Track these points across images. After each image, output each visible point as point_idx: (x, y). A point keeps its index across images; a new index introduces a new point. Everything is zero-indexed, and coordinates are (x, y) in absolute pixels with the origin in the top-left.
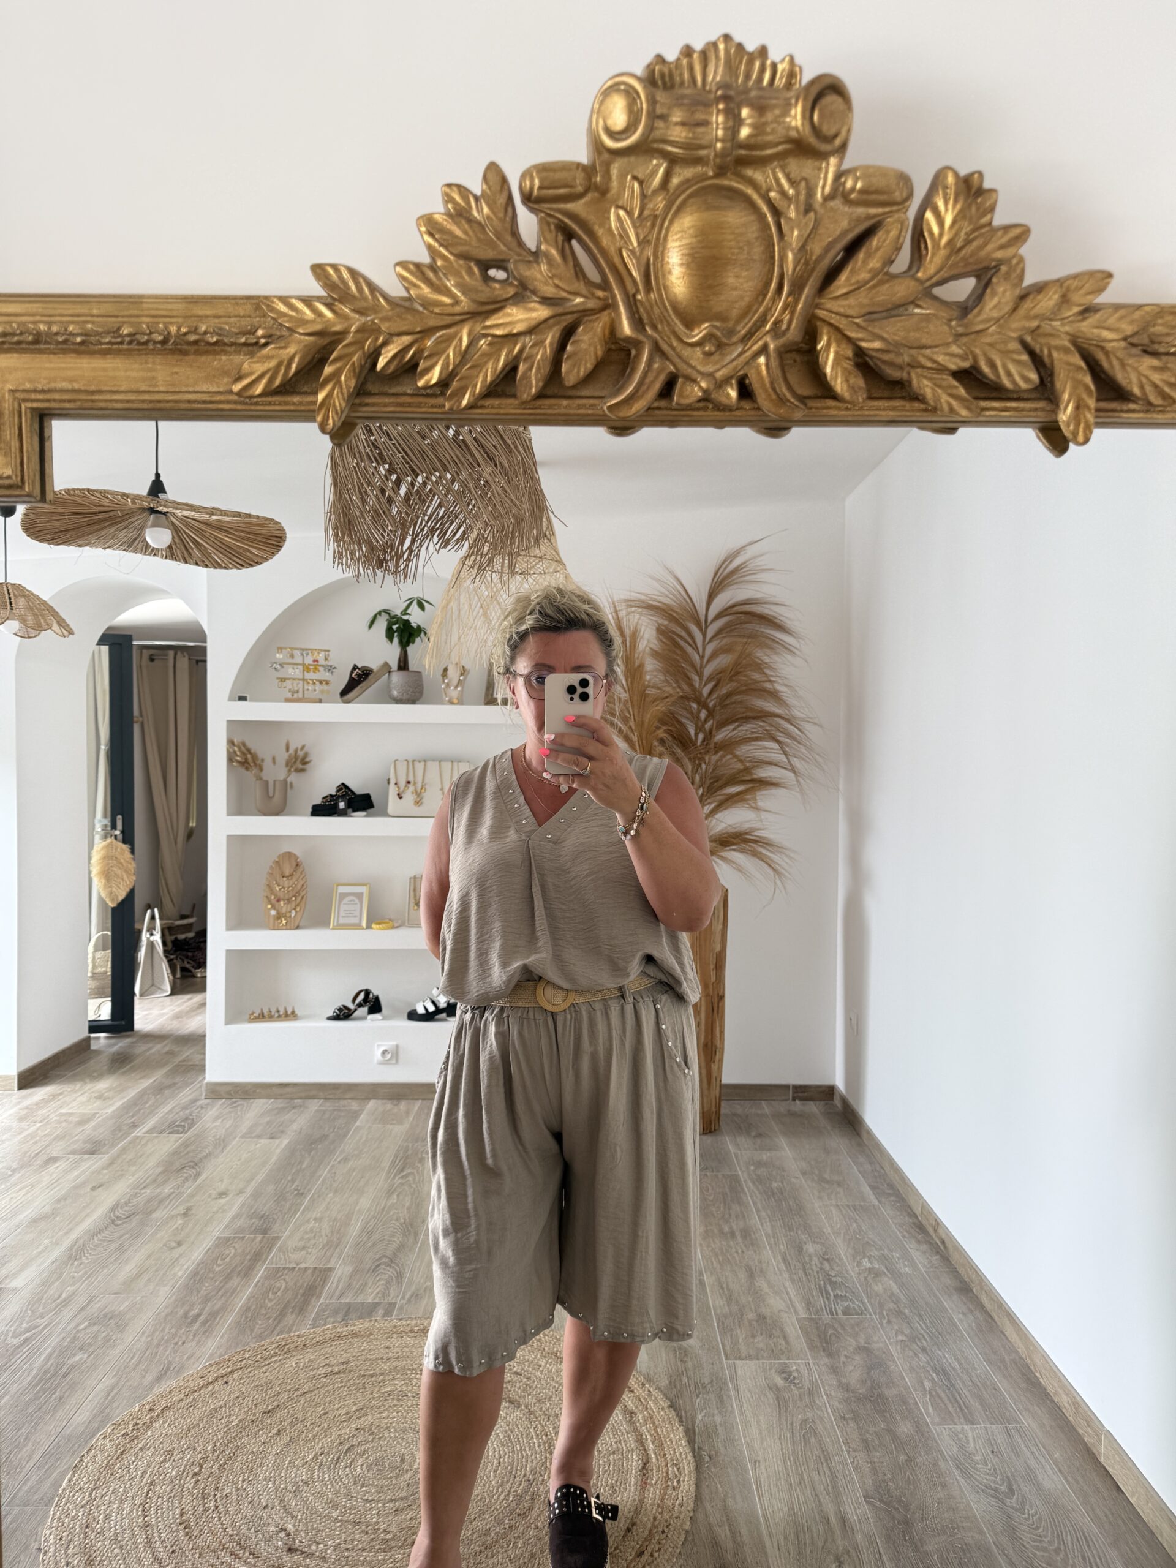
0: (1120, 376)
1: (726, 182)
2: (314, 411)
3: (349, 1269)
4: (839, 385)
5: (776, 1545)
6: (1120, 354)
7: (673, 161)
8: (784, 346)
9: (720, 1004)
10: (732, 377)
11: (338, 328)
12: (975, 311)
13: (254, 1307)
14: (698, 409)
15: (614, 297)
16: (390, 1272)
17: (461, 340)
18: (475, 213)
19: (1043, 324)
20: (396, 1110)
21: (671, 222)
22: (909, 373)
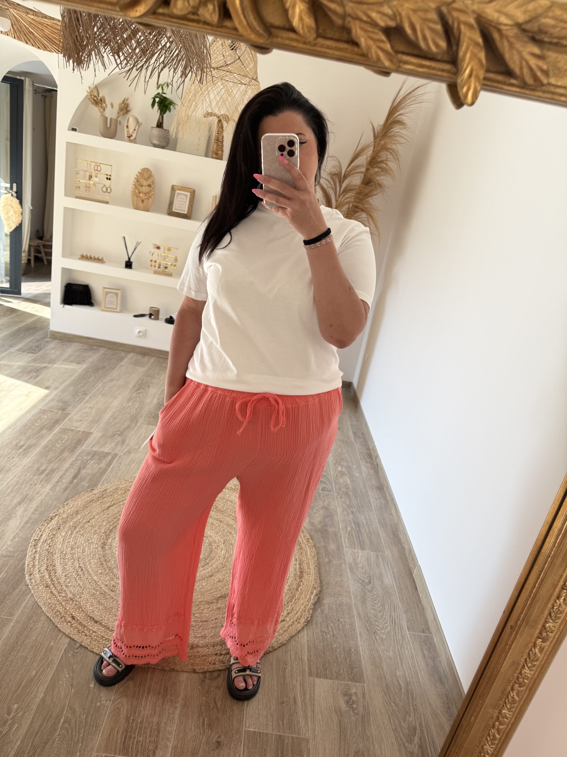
3: (100, 434)
4: (296, 22)
13: (50, 446)
14: (193, 21)
16: (119, 439)
20: (142, 360)
22: (349, 22)
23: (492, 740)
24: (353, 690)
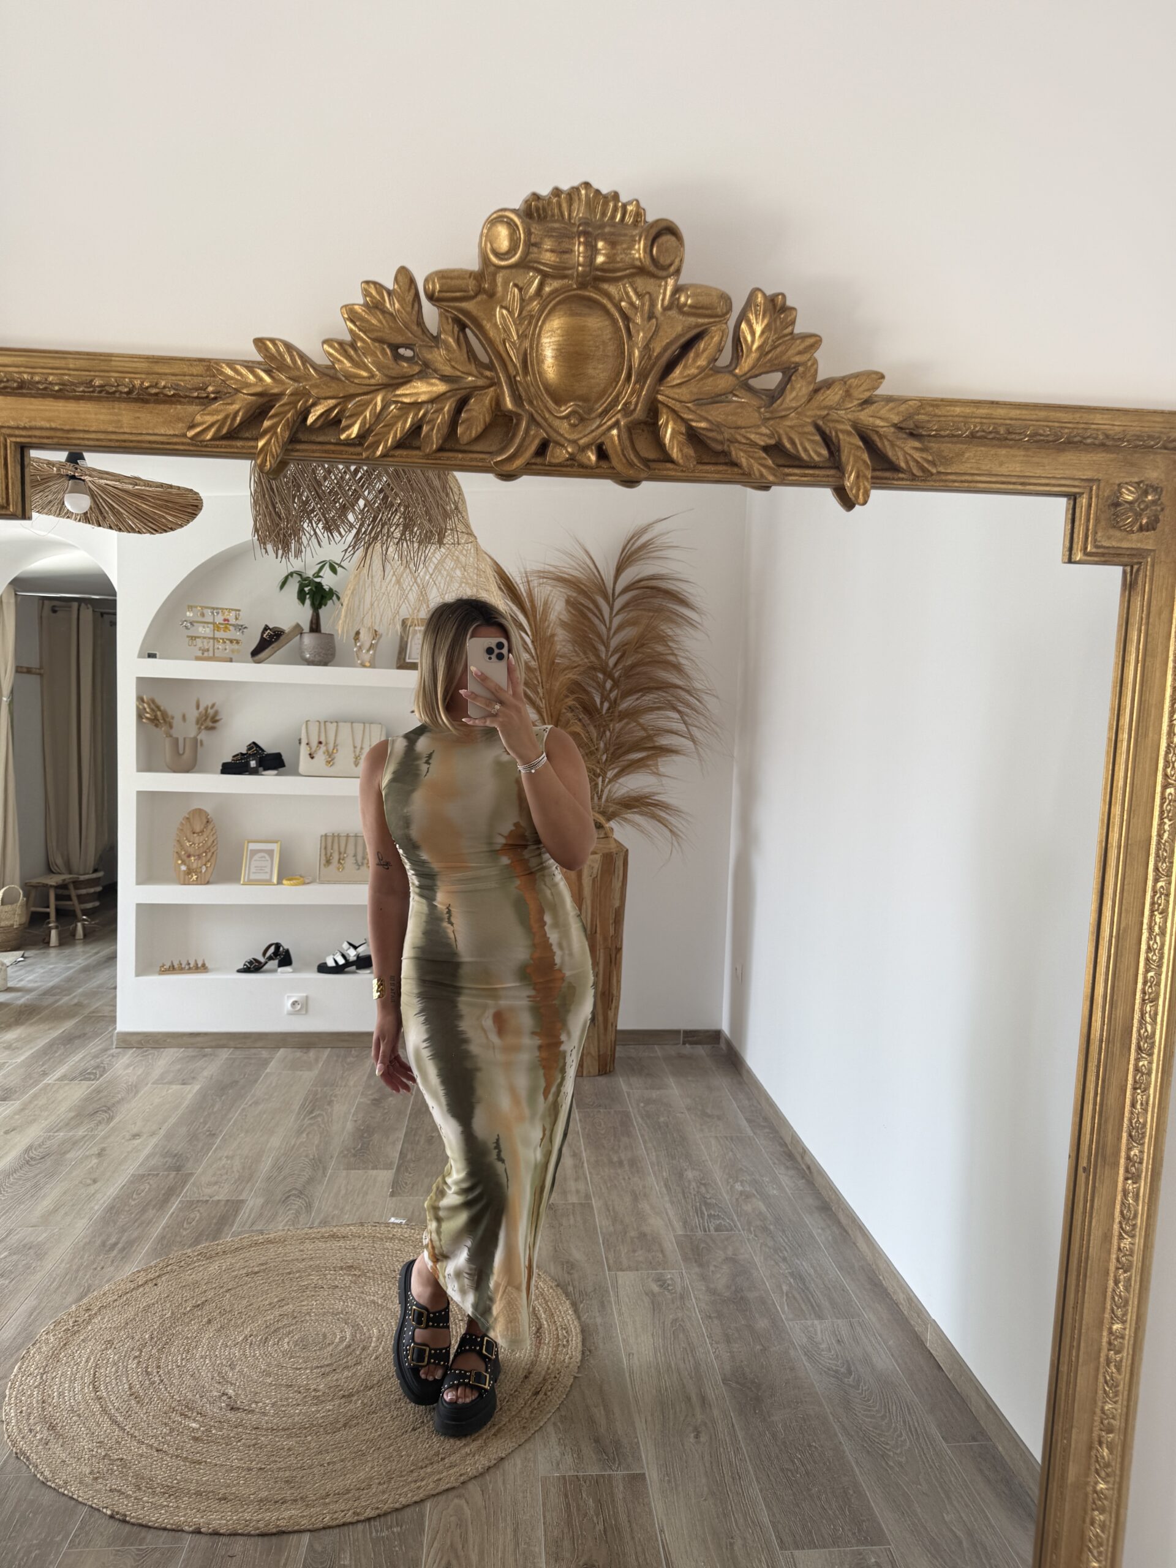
0: (890, 454)
1: (587, 293)
2: (255, 454)
3: (260, 1200)
4: (675, 453)
5: (643, 1421)
6: (891, 439)
7: (545, 276)
8: (631, 422)
9: (618, 956)
10: (592, 444)
11: (276, 391)
12: (779, 402)
13: (169, 1235)
14: (567, 466)
15: (499, 378)
16: (299, 1202)
17: (376, 404)
18: (388, 305)
19: (831, 412)
20: (305, 1058)
21: (544, 322)
22: (729, 446)
23: (1111, 1389)
24: (870, 1559)
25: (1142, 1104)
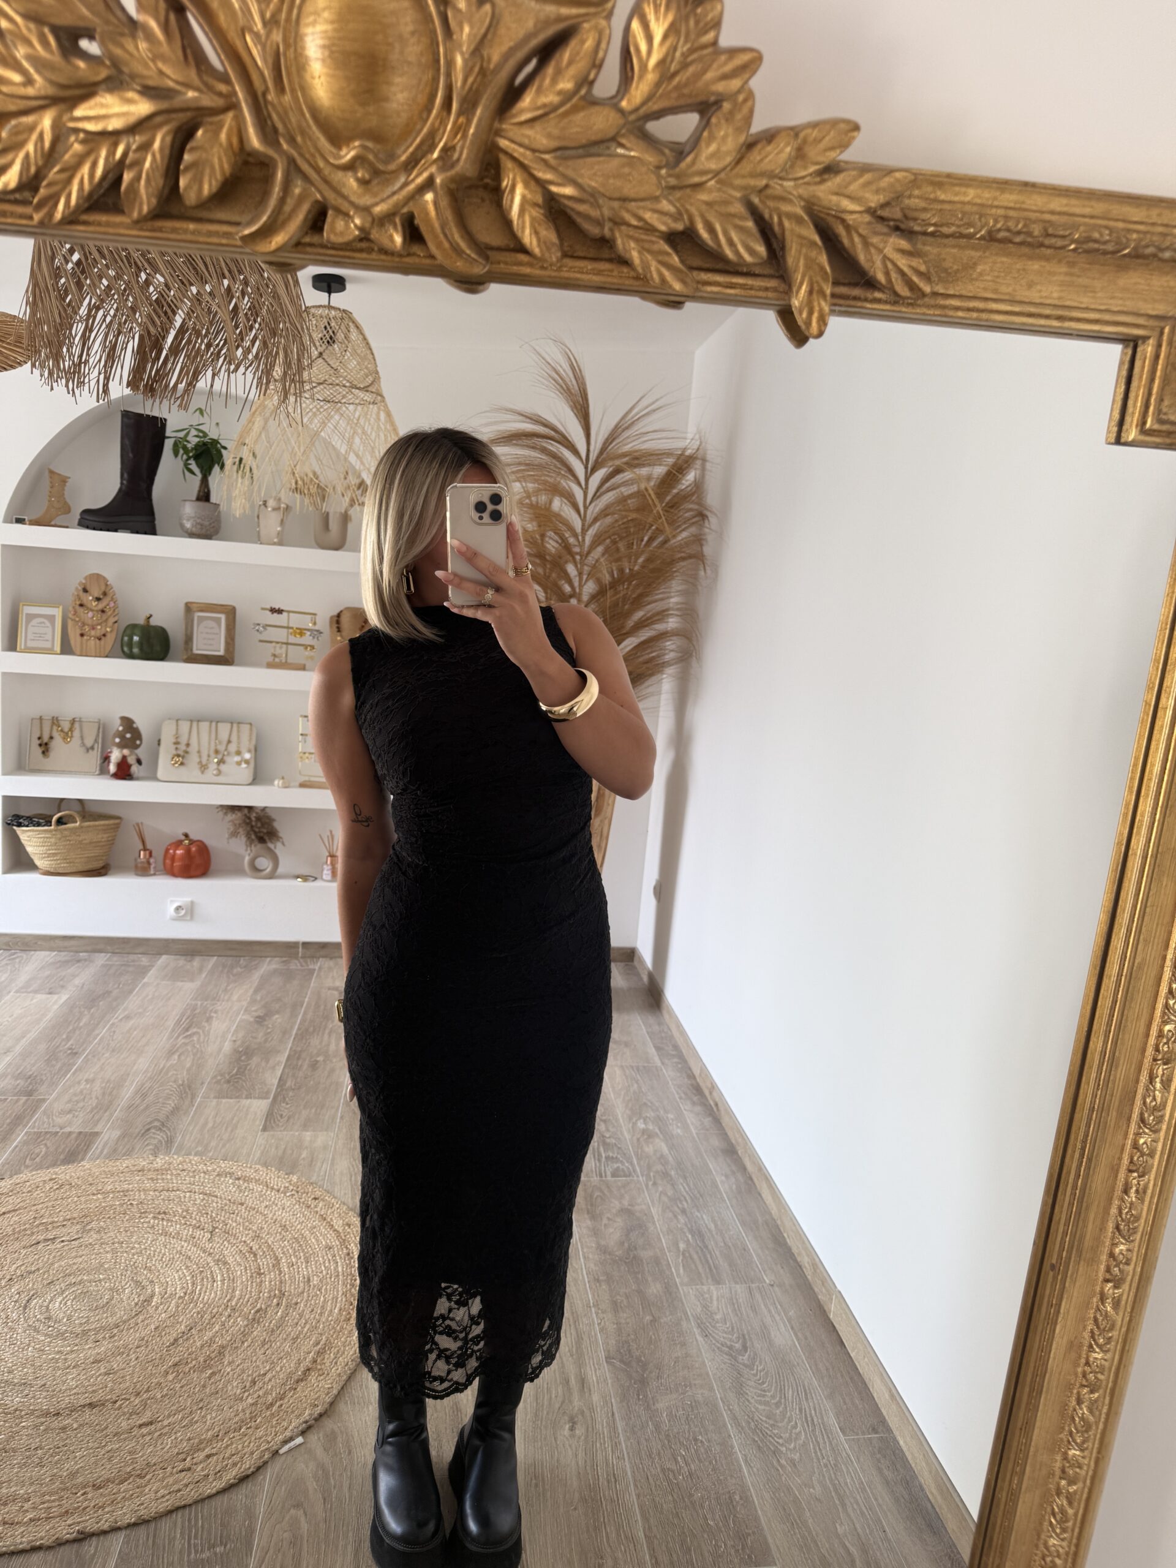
3: (117, 1133)
4: (528, 238)
6: (863, 232)
8: (451, 179)
10: (394, 215)
12: (690, 158)
15: (237, 97)
16: (160, 1136)
17: (42, 132)
20: (188, 967)
22: (612, 231)
25: (1137, 1191)
